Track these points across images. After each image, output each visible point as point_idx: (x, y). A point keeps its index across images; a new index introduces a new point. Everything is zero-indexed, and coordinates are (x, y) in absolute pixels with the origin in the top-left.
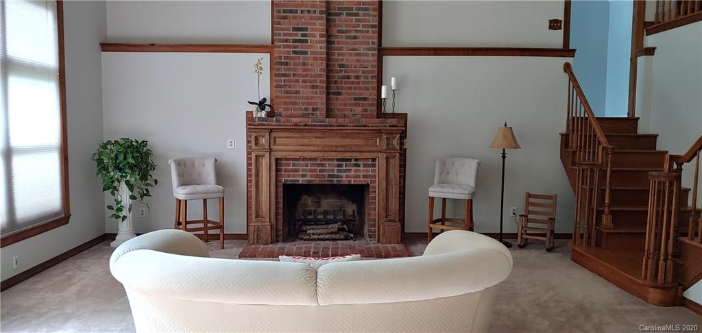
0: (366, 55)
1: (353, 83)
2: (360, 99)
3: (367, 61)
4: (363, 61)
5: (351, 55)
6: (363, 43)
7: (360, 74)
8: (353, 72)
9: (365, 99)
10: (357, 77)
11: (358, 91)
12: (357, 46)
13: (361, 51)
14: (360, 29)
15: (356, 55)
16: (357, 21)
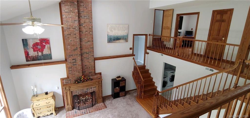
0: (91, 62)
1: (88, 69)
2: (90, 72)
3: (92, 64)
4: (91, 64)
5: (88, 63)
6: (91, 60)
7: (90, 67)
8: (88, 66)
9: (92, 72)
10: (89, 68)
11: (90, 71)
12: (89, 61)
13: (90, 62)
14: (89, 57)
15: (89, 63)
16: (88, 55)
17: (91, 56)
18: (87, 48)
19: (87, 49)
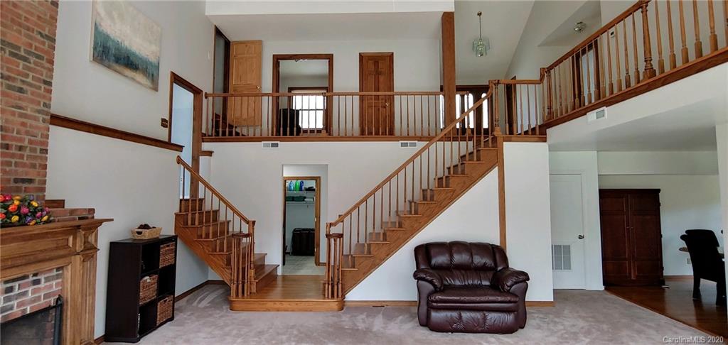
2: (23, 181)
8: (14, 139)
9: (30, 181)
10: (20, 148)
11: (20, 170)
12: (24, 104)
13: (29, 112)
14: (29, 80)
15: (21, 115)
16: (25, 67)
17: (39, 80)
18: (20, 25)
19: (23, 31)
